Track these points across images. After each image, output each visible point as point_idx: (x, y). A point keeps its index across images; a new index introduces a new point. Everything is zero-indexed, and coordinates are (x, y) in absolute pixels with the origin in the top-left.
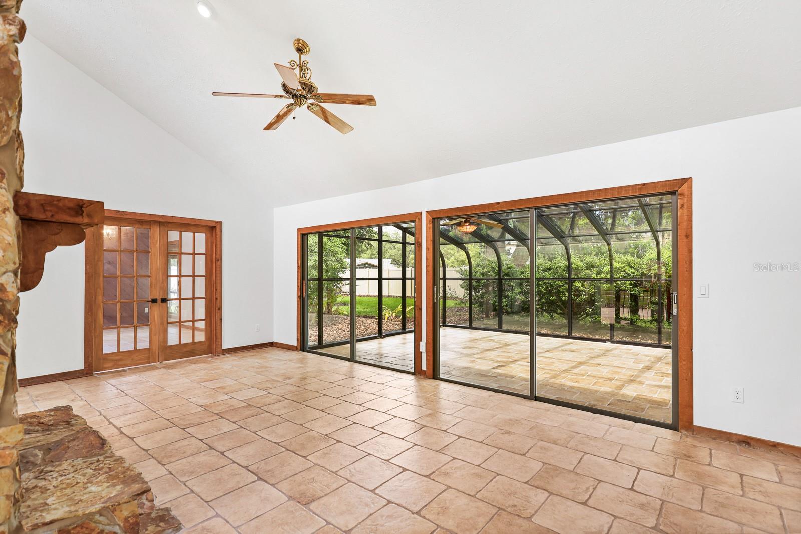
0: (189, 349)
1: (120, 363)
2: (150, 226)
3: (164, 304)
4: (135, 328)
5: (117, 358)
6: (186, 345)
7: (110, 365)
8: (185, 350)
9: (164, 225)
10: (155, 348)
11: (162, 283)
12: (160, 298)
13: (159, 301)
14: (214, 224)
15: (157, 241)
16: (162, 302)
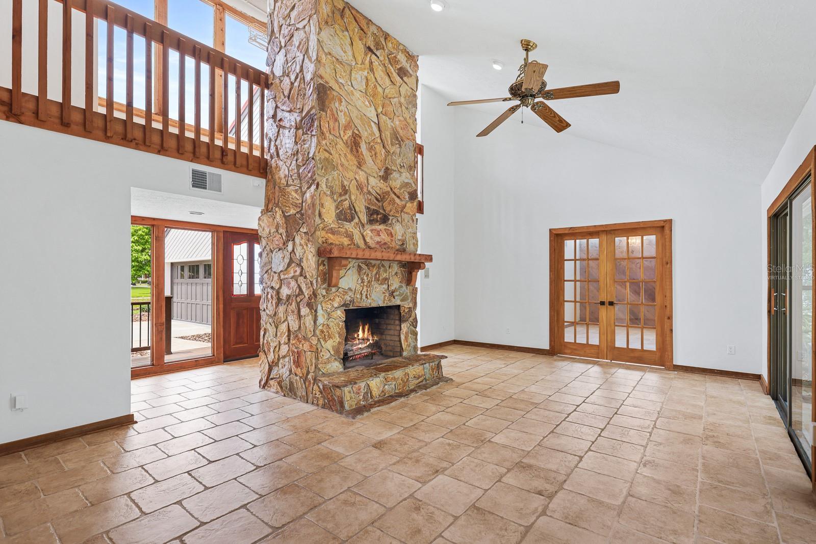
0: (637, 354)
1: (576, 352)
2: (599, 235)
3: (611, 307)
4: (588, 325)
5: (574, 347)
6: (633, 350)
7: (569, 351)
8: (632, 355)
9: (611, 234)
10: (604, 346)
11: (610, 287)
12: (608, 301)
13: (607, 304)
14: (662, 224)
15: (604, 249)
16: (609, 305)
